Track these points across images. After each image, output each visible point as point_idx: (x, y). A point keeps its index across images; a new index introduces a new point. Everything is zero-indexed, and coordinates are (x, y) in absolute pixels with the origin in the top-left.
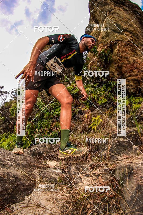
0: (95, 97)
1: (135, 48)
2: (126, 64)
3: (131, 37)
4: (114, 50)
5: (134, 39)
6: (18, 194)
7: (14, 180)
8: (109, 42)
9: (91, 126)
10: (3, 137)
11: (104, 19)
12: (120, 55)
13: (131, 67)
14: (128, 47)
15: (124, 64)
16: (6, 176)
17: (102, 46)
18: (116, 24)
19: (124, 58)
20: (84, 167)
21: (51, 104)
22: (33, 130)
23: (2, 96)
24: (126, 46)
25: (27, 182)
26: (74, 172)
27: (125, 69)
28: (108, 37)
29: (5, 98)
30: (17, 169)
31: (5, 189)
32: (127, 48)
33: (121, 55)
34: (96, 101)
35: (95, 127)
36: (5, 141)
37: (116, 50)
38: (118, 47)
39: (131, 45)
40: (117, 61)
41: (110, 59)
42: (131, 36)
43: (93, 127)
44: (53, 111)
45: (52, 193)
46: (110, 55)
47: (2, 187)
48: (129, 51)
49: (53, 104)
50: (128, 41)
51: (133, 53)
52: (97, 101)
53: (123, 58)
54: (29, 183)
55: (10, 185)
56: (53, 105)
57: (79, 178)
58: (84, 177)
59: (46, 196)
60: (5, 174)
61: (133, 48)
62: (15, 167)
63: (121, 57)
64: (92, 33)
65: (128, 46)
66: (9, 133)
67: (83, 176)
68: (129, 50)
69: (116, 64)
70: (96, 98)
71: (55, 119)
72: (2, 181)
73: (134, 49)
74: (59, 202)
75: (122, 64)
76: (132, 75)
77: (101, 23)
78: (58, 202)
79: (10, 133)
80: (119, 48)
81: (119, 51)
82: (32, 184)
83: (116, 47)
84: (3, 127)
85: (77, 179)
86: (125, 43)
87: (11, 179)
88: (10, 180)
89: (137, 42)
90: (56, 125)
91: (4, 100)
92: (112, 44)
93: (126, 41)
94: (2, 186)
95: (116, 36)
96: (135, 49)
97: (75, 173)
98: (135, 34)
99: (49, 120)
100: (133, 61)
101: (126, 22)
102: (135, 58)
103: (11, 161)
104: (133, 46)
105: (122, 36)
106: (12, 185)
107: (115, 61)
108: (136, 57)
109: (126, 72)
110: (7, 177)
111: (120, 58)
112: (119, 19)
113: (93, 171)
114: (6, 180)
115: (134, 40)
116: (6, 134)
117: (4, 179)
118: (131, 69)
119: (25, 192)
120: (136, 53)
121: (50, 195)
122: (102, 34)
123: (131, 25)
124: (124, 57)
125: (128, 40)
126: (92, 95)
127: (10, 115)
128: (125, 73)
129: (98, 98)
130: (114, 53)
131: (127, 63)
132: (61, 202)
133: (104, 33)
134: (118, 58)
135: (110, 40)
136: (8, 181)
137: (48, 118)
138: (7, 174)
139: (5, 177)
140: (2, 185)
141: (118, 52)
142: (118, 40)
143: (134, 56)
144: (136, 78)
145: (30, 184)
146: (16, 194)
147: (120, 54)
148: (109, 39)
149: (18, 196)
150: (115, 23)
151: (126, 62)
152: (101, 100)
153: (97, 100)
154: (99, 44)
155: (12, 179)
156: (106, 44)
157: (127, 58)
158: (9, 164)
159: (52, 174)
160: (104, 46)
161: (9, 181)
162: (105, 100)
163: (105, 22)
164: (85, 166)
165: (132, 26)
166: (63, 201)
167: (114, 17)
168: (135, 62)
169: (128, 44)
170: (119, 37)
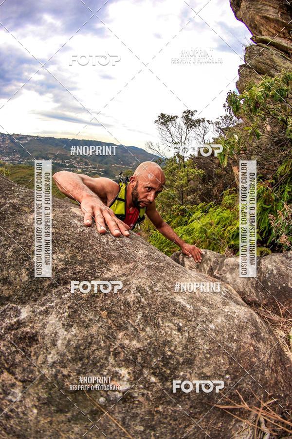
10: (197, 210)
22: (268, 205)
23: (197, 129)
29: (203, 132)
36: (199, 219)
66: (210, 204)
79: (214, 205)
84: (200, 190)
91: (202, 136)
116: (205, 205)
127: (216, 168)
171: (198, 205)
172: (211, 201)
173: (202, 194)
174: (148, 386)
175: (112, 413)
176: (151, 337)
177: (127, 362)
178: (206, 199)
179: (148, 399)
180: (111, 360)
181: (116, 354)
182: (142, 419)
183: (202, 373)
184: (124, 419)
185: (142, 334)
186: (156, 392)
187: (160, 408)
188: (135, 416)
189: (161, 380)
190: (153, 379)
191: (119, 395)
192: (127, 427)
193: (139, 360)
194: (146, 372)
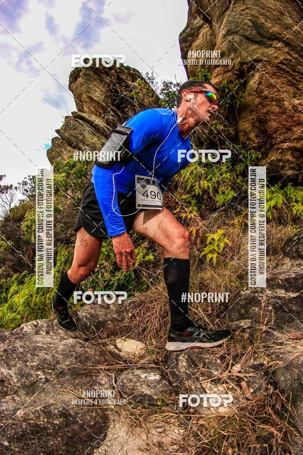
0: (208, 186)
1: (297, 78)
2: (277, 114)
3: (288, 53)
4: (249, 81)
5: (294, 58)
6: (78, 451)
7: (63, 424)
8: (237, 63)
9: (206, 253)
11: (224, 11)
12: (264, 94)
13: (287, 121)
14: (282, 76)
15: (272, 113)
17: (220, 74)
18: (253, 22)
19: (273, 100)
20: (207, 360)
24: (276, 73)
25: (90, 416)
26: (186, 373)
27: (274, 124)
28: (235, 54)
30: (61, 387)
31: (50, 450)
32: (278, 78)
33: (266, 92)
34: (212, 195)
35: (215, 256)
37: (253, 83)
38: (257, 76)
39: (288, 72)
40: (256, 107)
41: (241, 101)
42: (287, 50)
43: (209, 256)
45: (149, 430)
46: (240, 92)
47: (43, 450)
48: (283, 86)
50: (281, 63)
51: (292, 90)
52: (214, 195)
53: (270, 101)
54: (95, 416)
55: (59, 439)
57: (200, 389)
58: (209, 385)
59: (138, 439)
60: (39, 414)
61: (293, 79)
62: (55, 384)
63: (266, 98)
64: (195, 44)
65: (280, 73)
67: (208, 382)
68: (284, 83)
69: (253, 113)
70: (211, 190)
72: (39, 435)
73: (294, 81)
74: (168, 450)
75: (267, 113)
76: (289, 139)
77: (217, 21)
78: (165, 450)
79: (28, 274)
80: (261, 78)
81: (260, 83)
82: (102, 417)
83: (253, 75)
85: (197, 390)
86: (275, 66)
87: (55, 422)
88: (54, 425)
89: (300, 65)
92: (245, 69)
93: (276, 61)
94: (42, 447)
95: (254, 50)
96: (297, 81)
97: (189, 377)
98: (296, 47)
100: (293, 107)
101: (276, 20)
102: (297, 102)
103: (43, 369)
104: (291, 75)
105: (267, 50)
106: (62, 436)
107: (252, 108)
108: (298, 100)
109: (276, 132)
110: (46, 420)
111: (263, 100)
112: (259, 11)
113: (228, 370)
114: (46, 428)
115: (293, 60)
117: (40, 427)
118: (288, 124)
120: (298, 89)
121: (144, 437)
122: (221, 46)
123: (288, 27)
124: (272, 98)
125: (281, 60)
126: (202, 183)
128: (274, 133)
129: (216, 191)
130: (248, 89)
131: (279, 113)
132: (171, 450)
133: (224, 44)
134: (257, 101)
135: (239, 60)
136: (51, 431)
138: (44, 412)
139: (43, 421)
140: (41, 445)
141: (257, 86)
142: (258, 61)
143: (294, 97)
144: (298, 145)
145: (97, 419)
147: (262, 92)
148: (237, 58)
150: (250, 20)
151: (277, 109)
152: (223, 193)
153: (213, 193)
154: (214, 69)
155: (58, 423)
156: (230, 68)
157: (279, 102)
158: (41, 379)
159: (141, 385)
160: (225, 72)
161: (54, 428)
162: (232, 194)
163: (226, 18)
164: (209, 359)
165: (290, 28)
166: (175, 447)
167: (249, 6)
168: (295, 111)
169: (280, 69)
170: (261, 52)
171: (12, 277)
172: (24, 270)
173: (14, 265)
178: (19, 269)
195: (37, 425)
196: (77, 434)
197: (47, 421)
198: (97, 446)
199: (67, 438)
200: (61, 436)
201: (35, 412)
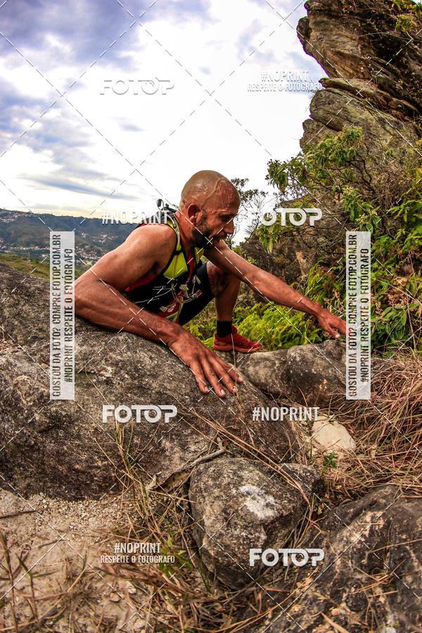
16: (30, 401)
21: (396, 208)
44: (404, 232)
49: (402, 206)
56: (404, 210)
71: (407, 263)
90: (408, 286)
99: (388, 264)
103: (120, 369)
119: (52, 481)
137: (386, 257)
146: (19, 465)
149: (21, 474)
155: (37, 419)
158: (102, 375)
174: (123, 379)
175: (99, 388)
176: (129, 357)
177: (112, 365)
179: (122, 387)
180: (103, 362)
181: (106, 360)
182: (115, 395)
183: (163, 385)
184: (104, 392)
185: (125, 355)
186: (128, 384)
187: (129, 395)
188: (111, 393)
189: (131, 378)
190: (126, 376)
191: (105, 378)
192: (106, 396)
193: (120, 365)
194: (122, 371)
195: (18, 399)
196: (44, 455)
197: (31, 406)
198: (51, 494)
199: (26, 442)
200: (23, 433)
201: (34, 389)
